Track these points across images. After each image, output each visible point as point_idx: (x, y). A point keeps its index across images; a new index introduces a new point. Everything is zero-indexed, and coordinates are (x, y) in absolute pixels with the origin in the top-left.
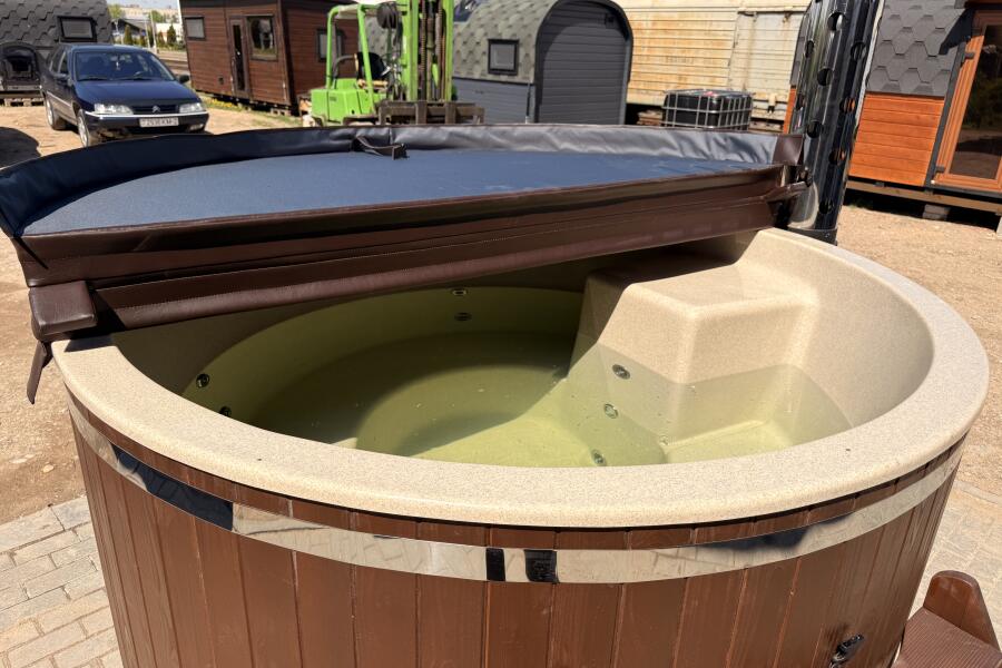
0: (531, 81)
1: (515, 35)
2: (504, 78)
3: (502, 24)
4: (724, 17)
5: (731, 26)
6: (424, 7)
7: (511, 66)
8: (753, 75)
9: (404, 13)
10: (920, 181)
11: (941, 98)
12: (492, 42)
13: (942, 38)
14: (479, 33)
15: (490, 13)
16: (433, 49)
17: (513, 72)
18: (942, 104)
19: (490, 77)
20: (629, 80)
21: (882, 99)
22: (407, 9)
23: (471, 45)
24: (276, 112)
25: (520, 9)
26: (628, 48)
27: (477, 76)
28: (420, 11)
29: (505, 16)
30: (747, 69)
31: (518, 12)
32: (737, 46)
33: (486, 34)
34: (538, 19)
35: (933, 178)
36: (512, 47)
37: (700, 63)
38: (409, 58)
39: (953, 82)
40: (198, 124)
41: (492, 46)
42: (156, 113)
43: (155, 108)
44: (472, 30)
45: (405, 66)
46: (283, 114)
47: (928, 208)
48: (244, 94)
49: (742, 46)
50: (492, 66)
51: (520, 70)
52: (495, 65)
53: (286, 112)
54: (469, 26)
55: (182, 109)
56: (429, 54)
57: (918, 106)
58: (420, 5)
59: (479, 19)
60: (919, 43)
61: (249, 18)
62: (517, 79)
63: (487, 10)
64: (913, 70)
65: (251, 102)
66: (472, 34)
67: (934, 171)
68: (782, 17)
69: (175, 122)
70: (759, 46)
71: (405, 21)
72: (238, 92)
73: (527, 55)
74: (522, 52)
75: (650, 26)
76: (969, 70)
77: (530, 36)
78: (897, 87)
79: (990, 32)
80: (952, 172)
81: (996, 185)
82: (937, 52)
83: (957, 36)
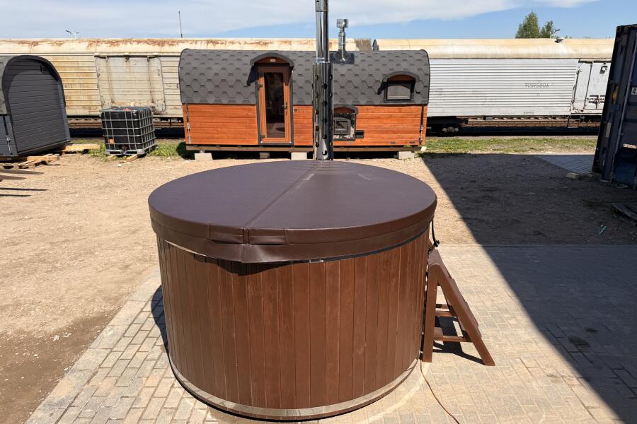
0: (5, 112)
4: (86, 58)
5: (93, 64)
8: (116, 93)
10: (256, 143)
11: (254, 105)
13: (246, 78)
18: (255, 107)
26: (59, 86)
30: (110, 89)
32: (100, 76)
35: (261, 140)
37: (78, 87)
39: (257, 97)
47: (261, 154)
49: (103, 76)
57: (245, 109)
60: (238, 80)
67: (261, 138)
68: (124, 59)
70: (114, 76)
76: (262, 91)
78: (234, 101)
79: (266, 76)
80: (268, 137)
81: (286, 140)
82: (246, 85)
83: (253, 77)
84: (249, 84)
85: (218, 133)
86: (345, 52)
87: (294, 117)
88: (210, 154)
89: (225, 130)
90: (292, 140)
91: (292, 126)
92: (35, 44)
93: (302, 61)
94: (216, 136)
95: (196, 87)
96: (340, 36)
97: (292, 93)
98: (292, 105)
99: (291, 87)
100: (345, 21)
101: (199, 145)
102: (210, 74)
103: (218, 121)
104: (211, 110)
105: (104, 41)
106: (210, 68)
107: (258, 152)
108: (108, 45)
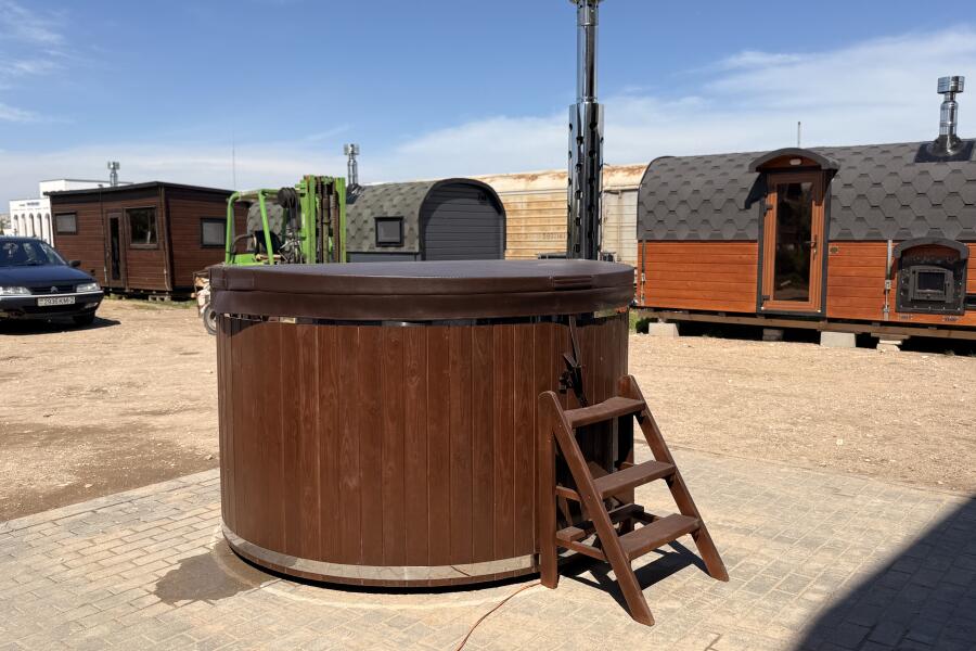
0: (417, 250)
1: (399, 213)
2: (391, 249)
3: (387, 205)
6: (320, 189)
7: (397, 239)
9: (302, 195)
10: (752, 309)
11: (755, 241)
12: (378, 220)
13: (745, 195)
14: (366, 213)
15: (375, 196)
16: (329, 224)
17: (400, 244)
18: (756, 246)
19: (378, 250)
20: (505, 248)
21: (711, 245)
22: (306, 191)
23: (359, 224)
24: (155, 299)
25: (402, 191)
26: (502, 222)
27: (365, 250)
28: (317, 192)
29: (389, 198)
30: (619, 240)
31: (402, 194)
32: (607, 221)
33: (372, 214)
34: (418, 199)
35: (762, 305)
36: (398, 223)
38: (307, 231)
39: (761, 227)
40: (94, 302)
41: (380, 224)
42: (55, 293)
43: (54, 288)
44: (359, 211)
45: (304, 239)
46: (163, 299)
47: (766, 332)
48: (119, 284)
49: (612, 220)
50: (380, 240)
51: (406, 241)
52: (381, 239)
53: (166, 298)
54: (356, 207)
55: (78, 289)
56: (325, 228)
57: (738, 249)
58: (316, 188)
59: (366, 201)
60: (731, 200)
61: (128, 211)
62: (404, 249)
63: (372, 194)
64: (730, 221)
65: (127, 291)
66: (360, 214)
67: (761, 300)
69: (71, 301)
71: (304, 202)
72: (112, 281)
73: (411, 229)
74: (406, 226)
75: (525, 207)
76: (772, 217)
77: (413, 213)
78: (720, 235)
79: (780, 189)
80: (775, 299)
81: (812, 306)
82: (743, 207)
83: (757, 194)
84: (748, 205)
85: (689, 289)
86: (954, 138)
87: (830, 262)
88: (673, 326)
89: (699, 284)
90: (823, 307)
91: (825, 280)
92: (534, 177)
93: (856, 161)
94: (685, 293)
95: (661, 213)
96: (943, 108)
97: (828, 220)
98: (827, 242)
99: (828, 207)
100: (956, 79)
101: (657, 310)
102: (686, 192)
103: (690, 269)
104: (681, 251)
105: (622, 168)
106: (687, 183)
107: (762, 328)
108: (626, 173)
